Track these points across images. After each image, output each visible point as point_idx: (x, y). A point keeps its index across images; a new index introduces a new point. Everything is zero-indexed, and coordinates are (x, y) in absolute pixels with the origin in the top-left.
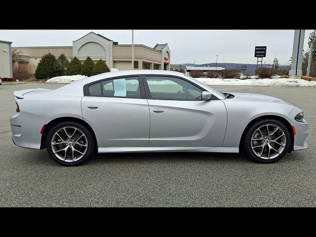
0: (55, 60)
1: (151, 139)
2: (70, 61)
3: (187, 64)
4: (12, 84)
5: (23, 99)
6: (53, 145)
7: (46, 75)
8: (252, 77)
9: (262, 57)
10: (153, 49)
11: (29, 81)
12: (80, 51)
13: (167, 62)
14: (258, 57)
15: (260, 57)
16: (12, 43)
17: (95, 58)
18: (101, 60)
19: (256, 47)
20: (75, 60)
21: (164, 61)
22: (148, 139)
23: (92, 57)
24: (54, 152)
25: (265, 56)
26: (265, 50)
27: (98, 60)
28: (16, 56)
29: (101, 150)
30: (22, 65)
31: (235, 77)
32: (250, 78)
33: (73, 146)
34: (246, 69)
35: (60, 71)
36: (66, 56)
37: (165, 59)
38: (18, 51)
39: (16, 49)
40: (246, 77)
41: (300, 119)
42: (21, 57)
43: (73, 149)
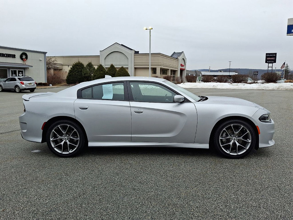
0: (84, 67)
1: (132, 136)
2: (96, 69)
3: (203, 69)
4: (46, 88)
5: (29, 101)
6: (52, 141)
7: (75, 80)
8: (259, 81)
9: (272, 63)
10: (170, 57)
11: (61, 86)
12: (107, 59)
13: (183, 68)
14: (269, 63)
15: (270, 63)
16: (46, 53)
17: (118, 65)
18: (123, 67)
19: (267, 54)
20: (101, 67)
21: (180, 67)
22: (130, 136)
23: (115, 65)
24: (53, 146)
25: (275, 62)
26: (275, 57)
27: (120, 67)
28: (51, 64)
29: (91, 144)
30: (56, 72)
31: (243, 82)
32: (257, 83)
33: (68, 140)
34: (257, 74)
35: (88, 77)
36: (93, 63)
37: (182, 65)
38: (53, 59)
39: (51, 58)
40: (253, 81)
41: (265, 120)
42: (56, 65)
43: (68, 143)
